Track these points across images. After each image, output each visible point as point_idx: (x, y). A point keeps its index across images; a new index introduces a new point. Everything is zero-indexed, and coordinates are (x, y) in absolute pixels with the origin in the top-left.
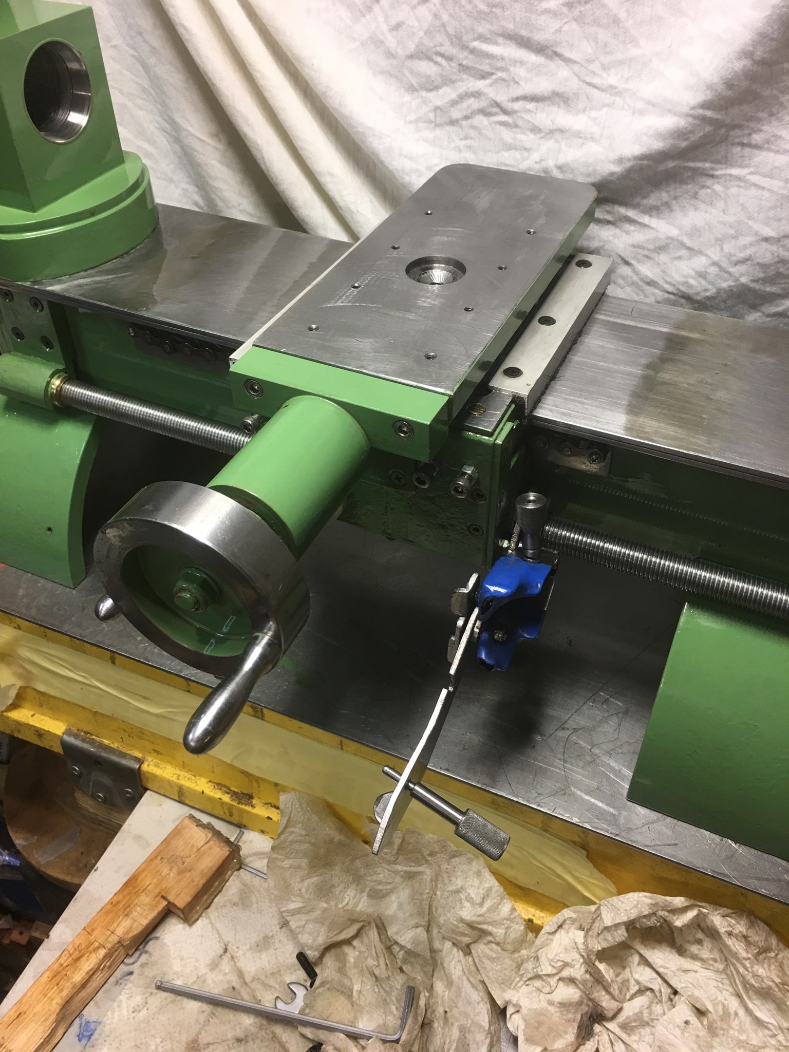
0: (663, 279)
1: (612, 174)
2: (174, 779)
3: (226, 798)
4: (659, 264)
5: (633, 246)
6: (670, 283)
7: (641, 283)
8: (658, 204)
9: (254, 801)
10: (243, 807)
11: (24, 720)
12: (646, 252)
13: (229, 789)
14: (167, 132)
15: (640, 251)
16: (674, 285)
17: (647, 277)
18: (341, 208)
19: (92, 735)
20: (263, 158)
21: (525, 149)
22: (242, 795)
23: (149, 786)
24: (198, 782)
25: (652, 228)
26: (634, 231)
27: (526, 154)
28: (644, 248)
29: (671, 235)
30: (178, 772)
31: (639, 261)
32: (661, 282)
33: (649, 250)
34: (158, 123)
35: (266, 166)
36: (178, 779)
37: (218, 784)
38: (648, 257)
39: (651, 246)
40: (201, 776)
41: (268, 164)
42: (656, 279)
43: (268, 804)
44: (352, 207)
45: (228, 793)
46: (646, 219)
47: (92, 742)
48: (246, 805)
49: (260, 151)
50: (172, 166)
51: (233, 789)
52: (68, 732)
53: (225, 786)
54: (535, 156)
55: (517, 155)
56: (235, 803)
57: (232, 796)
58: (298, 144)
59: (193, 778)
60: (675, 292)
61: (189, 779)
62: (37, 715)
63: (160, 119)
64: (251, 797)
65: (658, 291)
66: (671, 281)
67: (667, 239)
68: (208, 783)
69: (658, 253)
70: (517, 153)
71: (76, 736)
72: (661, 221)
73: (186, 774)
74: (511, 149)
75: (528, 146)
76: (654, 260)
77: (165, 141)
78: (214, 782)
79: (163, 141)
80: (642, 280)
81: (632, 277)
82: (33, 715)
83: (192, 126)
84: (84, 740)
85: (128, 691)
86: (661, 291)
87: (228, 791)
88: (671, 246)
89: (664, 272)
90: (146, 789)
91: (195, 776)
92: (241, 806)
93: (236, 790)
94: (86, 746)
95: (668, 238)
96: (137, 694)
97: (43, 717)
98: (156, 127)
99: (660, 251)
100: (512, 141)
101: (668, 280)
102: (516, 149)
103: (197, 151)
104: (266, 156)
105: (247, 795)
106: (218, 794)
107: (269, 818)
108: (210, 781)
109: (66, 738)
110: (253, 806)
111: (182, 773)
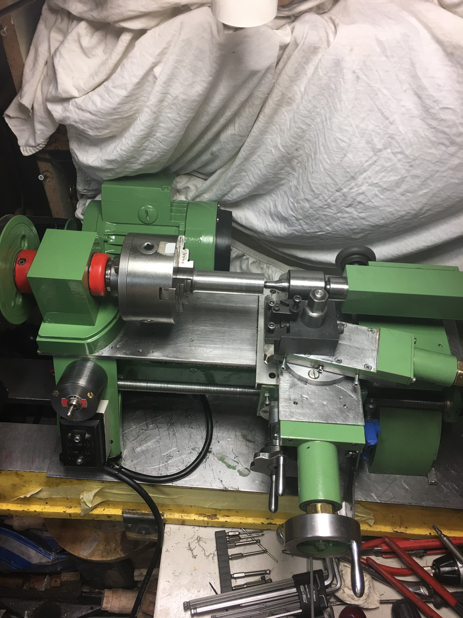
3: (206, 519)
11: (100, 513)
13: (205, 515)
19: (135, 510)
24: (192, 516)
36: (182, 517)
40: (191, 513)
43: (223, 516)
47: (139, 514)
48: (215, 519)
52: (124, 512)
56: (209, 520)
59: (188, 515)
62: (106, 509)
68: (195, 515)
71: (129, 513)
73: (184, 514)
78: (198, 514)
84: (134, 514)
90: (166, 524)
93: (209, 514)
94: (136, 516)
97: (109, 509)
105: (214, 515)
106: (201, 518)
109: (124, 515)
110: (218, 519)
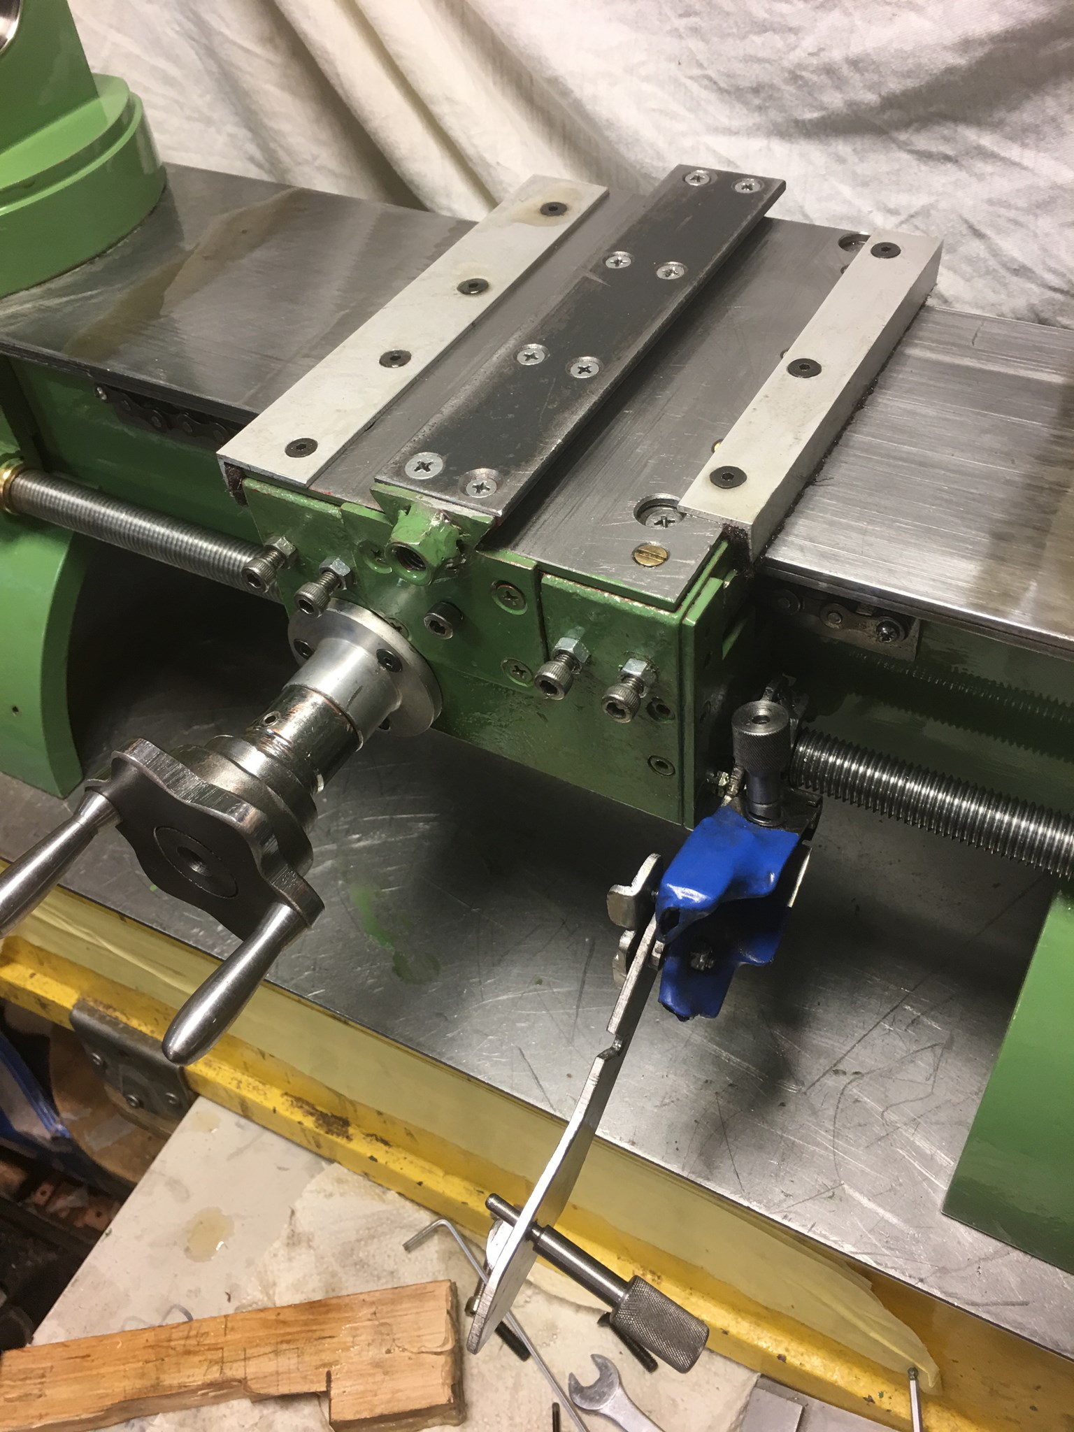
0: (1044, 263)
1: (950, 70)
2: (232, 1087)
3: (309, 1122)
4: (1036, 235)
5: (990, 202)
6: (1054, 272)
7: (1002, 272)
8: (1038, 122)
9: (351, 1130)
10: (334, 1138)
11: (19, 982)
12: (1012, 214)
13: (314, 1108)
14: (194, 39)
15: (1002, 211)
16: (1064, 275)
17: (1013, 260)
18: (471, 160)
19: (115, 1010)
20: (338, 75)
21: (790, 30)
22: (333, 1120)
23: (200, 1090)
24: (269, 1095)
25: (1025, 168)
26: (992, 174)
27: (792, 38)
28: (1008, 206)
29: (1060, 181)
30: (239, 1075)
31: (999, 231)
32: (1039, 270)
33: (1017, 209)
34: (180, 25)
35: (343, 88)
36: (238, 1087)
37: (298, 1099)
38: (1016, 223)
39: (1022, 203)
40: (272, 1084)
41: (347, 86)
42: (1028, 263)
43: (372, 1135)
44: (489, 157)
45: (312, 1114)
46: (1013, 152)
47: (114, 1023)
48: (338, 1135)
49: (331, 63)
50: (208, 98)
51: (319, 1108)
52: (80, 1005)
53: (308, 1103)
54: (809, 43)
55: (777, 41)
56: (322, 1132)
57: (318, 1120)
58: (393, 48)
59: (261, 1086)
60: (1065, 287)
61: (254, 1088)
62: (38, 976)
63: (180, 17)
64: (346, 1123)
65: (1033, 286)
66: (1057, 267)
67: (1051, 188)
68: (282, 1095)
69: (1036, 216)
70: (777, 37)
71: (92, 1012)
72: (1042, 154)
73: (251, 1080)
74: (765, 31)
75: (794, 23)
76: (1028, 228)
77: (193, 53)
78: (291, 1096)
79: (190, 54)
80: (1004, 265)
81: (985, 260)
82: (32, 976)
83: (228, 26)
84: (102, 1018)
85: (151, 961)
86: (1039, 285)
87: (312, 1111)
88: (1060, 201)
89: (1045, 250)
90: (197, 1095)
91: (264, 1084)
92: (330, 1136)
93: (324, 1111)
94: (105, 1028)
95: (1055, 186)
96: (163, 966)
97: (47, 979)
98: (177, 32)
99: (1039, 211)
100: (766, 16)
101: (1053, 264)
102: (774, 30)
103: (239, 69)
104: (341, 70)
105: (340, 1119)
106: (297, 1116)
107: (372, 1158)
108: (286, 1094)
109: (76, 1013)
110: (349, 1138)
111: (245, 1078)
